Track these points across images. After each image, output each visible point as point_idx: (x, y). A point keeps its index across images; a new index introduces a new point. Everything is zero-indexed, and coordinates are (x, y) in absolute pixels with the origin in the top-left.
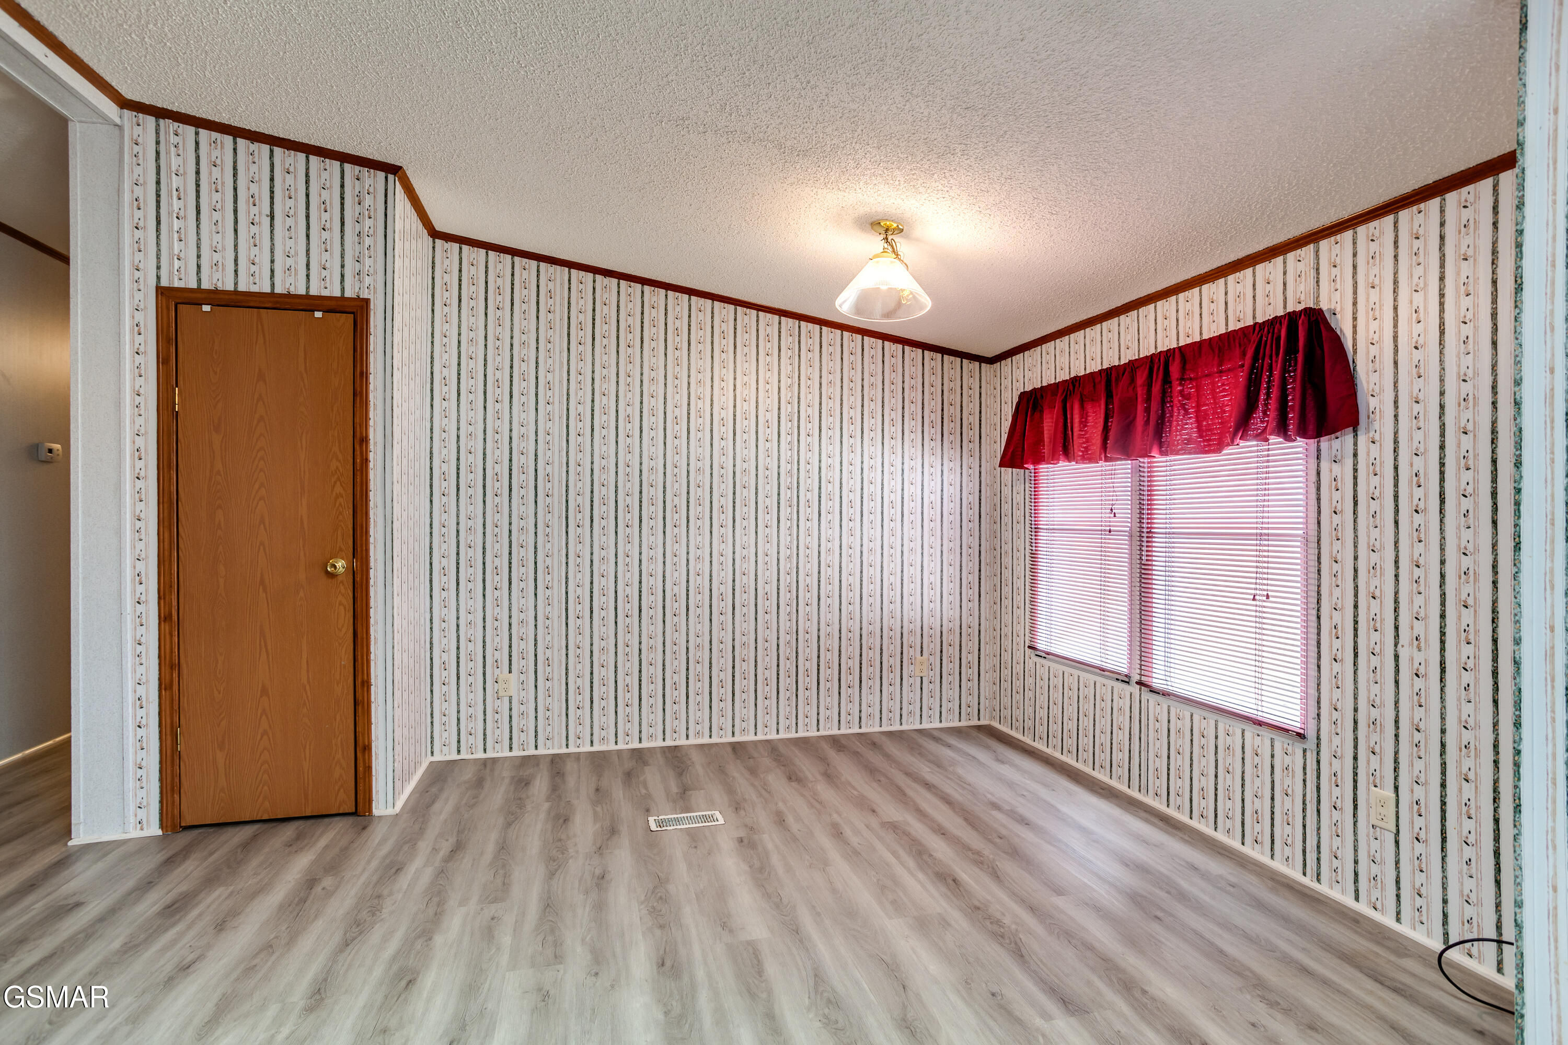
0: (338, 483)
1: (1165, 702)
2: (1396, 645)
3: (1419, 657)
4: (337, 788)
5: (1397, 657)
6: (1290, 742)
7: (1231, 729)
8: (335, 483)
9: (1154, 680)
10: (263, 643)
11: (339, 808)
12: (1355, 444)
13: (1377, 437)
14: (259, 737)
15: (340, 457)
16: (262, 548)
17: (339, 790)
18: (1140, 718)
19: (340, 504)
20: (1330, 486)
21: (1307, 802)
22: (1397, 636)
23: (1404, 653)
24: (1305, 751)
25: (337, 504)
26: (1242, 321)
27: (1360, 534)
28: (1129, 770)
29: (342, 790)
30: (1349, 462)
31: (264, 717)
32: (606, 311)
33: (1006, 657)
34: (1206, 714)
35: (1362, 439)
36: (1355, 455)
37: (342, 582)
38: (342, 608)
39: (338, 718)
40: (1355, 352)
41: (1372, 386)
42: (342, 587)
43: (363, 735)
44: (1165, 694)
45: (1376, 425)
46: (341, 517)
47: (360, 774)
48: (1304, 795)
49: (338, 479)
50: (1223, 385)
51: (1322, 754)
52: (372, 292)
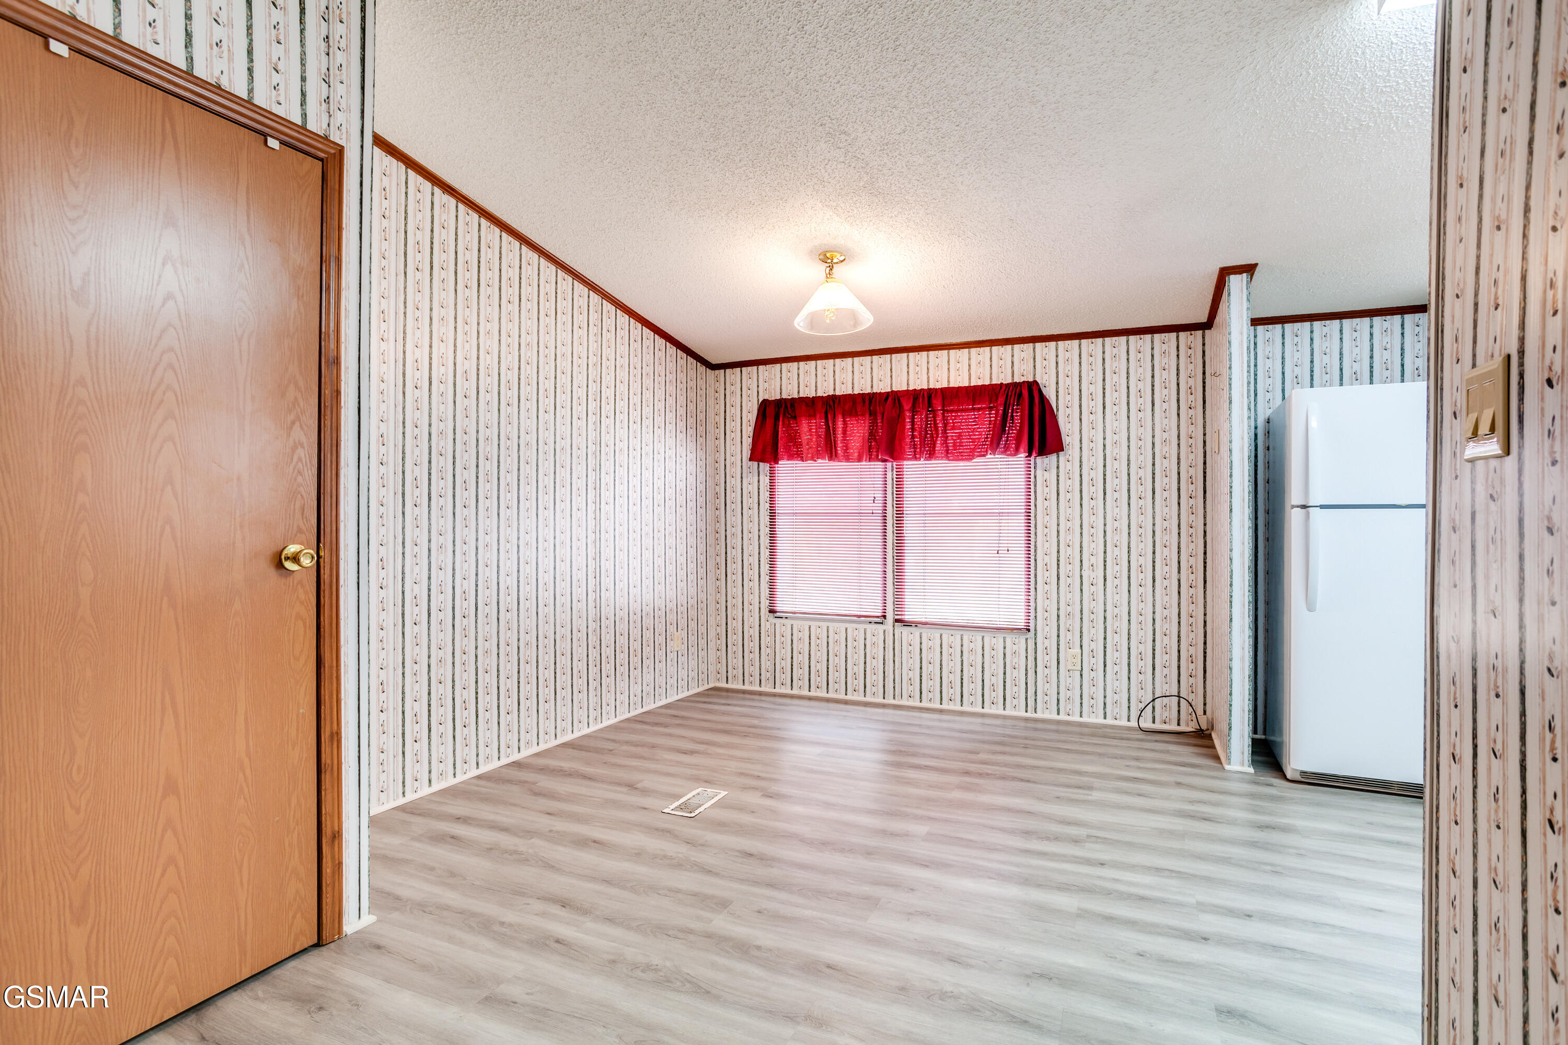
0: (297, 424)
1: (916, 632)
2: (1081, 570)
3: (1093, 575)
4: (291, 914)
5: (1081, 576)
6: (1017, 636)
7: (973, 638)
8: (293, 423)
9: (906, 617)
10: (167, 700)
11: (294, 948)
12: (1058, 461)
13: (1070, 459)
14: (159, 871)
15: (301, 383)
16: (168, 528)
17: (294, 917)
18: (893, 649)
19: (300, 459)
20: (1043, 485)
21: (1029, 669)
22: (1082, 565)
23: (1085, 574)
24: (1027, 639)
25: (295, 459)
26: (981, 380)
27: (1061, 511)
28: (884, 686)
29: (299, 915)
30: (1054, 471)
31: (169, 833)
32: (444, 236)
33: (735, 625)
34: (952, 632)
35: (1062, 459)
36: (1058, 467)
37: (300, 582)
38: (300, 623)
39: (294, 801)
40: (1058, 410)
41: (1067, 430)
42: (301, 591)
43: (332, 816)
44: (916, 624)
45: (1070, 452)
46: (300, 479)
47: (327, 879)
48: (1026, 666)
49: (298, 418)
50: (975, 418)
51: (1038, 639)
52: (344, 136)
